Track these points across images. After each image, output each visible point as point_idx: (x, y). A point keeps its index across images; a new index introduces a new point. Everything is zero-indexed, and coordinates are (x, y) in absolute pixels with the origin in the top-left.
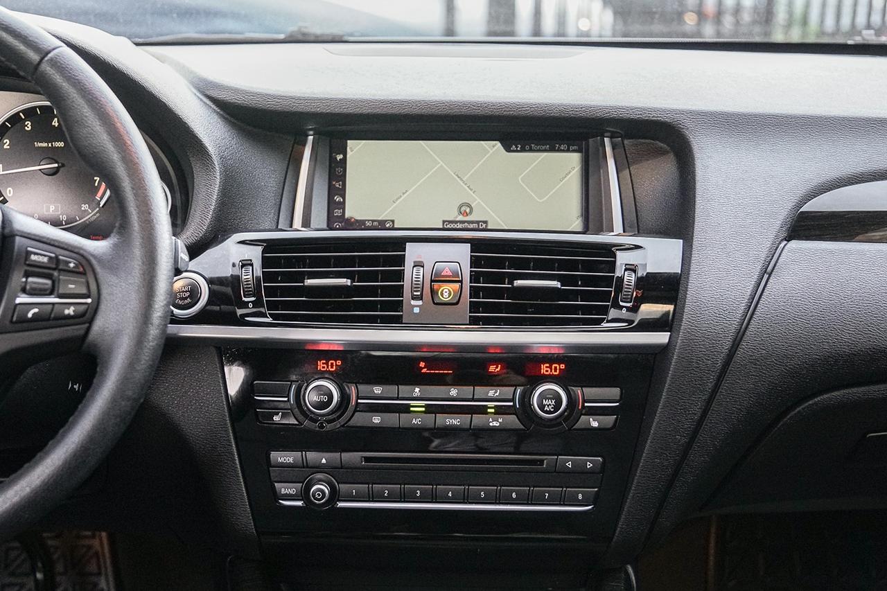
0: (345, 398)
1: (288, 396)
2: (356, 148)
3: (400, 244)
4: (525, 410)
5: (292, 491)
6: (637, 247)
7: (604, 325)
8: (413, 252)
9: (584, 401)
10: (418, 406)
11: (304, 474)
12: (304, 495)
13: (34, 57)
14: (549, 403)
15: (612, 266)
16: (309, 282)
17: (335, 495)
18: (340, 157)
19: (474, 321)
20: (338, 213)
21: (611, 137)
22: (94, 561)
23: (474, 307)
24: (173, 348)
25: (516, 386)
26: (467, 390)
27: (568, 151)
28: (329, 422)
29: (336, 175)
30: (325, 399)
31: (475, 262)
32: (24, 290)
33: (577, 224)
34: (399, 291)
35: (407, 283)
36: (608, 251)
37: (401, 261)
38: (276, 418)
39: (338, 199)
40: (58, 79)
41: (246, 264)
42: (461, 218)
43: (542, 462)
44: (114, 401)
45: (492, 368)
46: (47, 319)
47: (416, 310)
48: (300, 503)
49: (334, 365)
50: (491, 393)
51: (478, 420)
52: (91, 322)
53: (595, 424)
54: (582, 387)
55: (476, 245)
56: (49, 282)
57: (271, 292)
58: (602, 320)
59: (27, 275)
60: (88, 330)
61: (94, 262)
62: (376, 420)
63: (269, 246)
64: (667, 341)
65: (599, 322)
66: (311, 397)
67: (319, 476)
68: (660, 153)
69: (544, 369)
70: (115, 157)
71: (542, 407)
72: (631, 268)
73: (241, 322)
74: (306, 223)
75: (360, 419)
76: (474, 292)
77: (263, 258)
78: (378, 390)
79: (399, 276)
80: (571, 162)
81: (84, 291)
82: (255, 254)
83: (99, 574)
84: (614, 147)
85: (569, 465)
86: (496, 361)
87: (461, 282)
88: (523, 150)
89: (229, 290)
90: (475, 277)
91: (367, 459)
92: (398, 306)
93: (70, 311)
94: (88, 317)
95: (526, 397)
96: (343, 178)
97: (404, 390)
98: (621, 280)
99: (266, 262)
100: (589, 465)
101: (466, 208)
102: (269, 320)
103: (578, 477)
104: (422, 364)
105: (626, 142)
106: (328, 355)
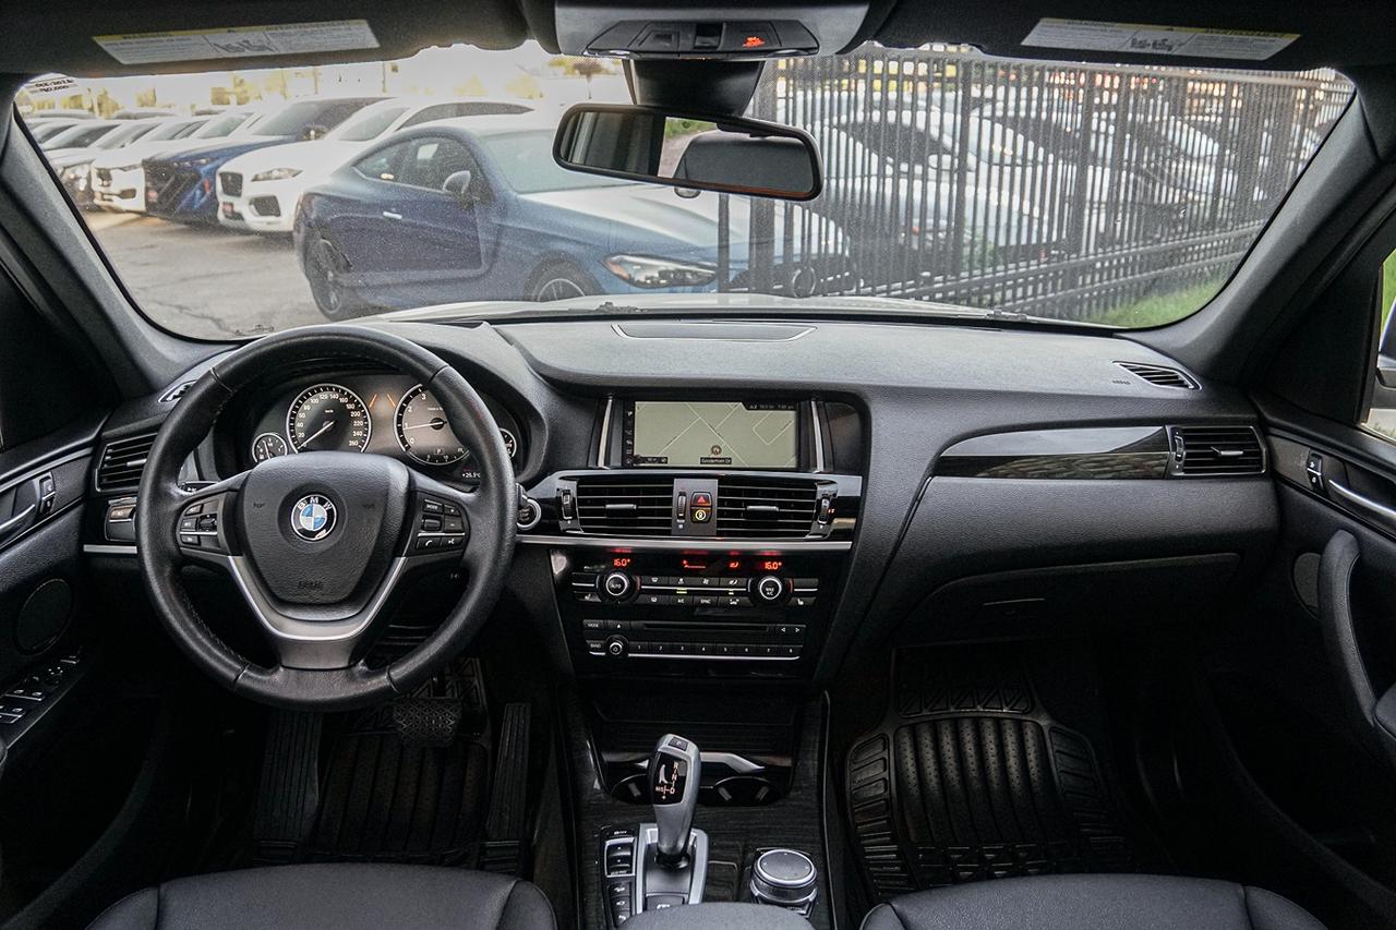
0: (633, 584)
1: (594, 583)
2: (642, 408)
3: (670, 479)
4: (754, 593)
5: (598, 646)
6: (832, 482)
7: (808, 537)
8: (678, 485)
9: (794, 588)
10: (682, 590)
11: (605, 634)
12: (605, 648)
13: (430, 374)
14: (770, 590)
15: (814, 495)
16: (608, 506)
17: (627, 649)
18: (630, 413)
19: (720, 534)
20: (629, 452)
21: (816, 401)
22: (470, 666)
23: (720, 524)
24: (520, 550)
25: (748, 577)
26: (715, 580)
27: (787, 409)
28: (623, 600)
29: (627, 426)
30: (619, 586)
31: (721, 492)
32: (423, 528)
33: (792, 463)
34: (669, 512)
35: (674, 508)
36: (812, 484)
37: (670, 491)
38: (587, 598)
39: (629, 442)
40: (444, 388)
41: (567, 493)
42: (713, 456)
43: (765, 628)
44: (480, 601)
45: (732, 565)
46: (438, 546)
47: (681, 526)
48: (603, 654)
49: (625, 562)
50: (731, 582)
51: (721, 599)
52: (465, 548)
53: (801, 603)
54: (793, 578)
55: (722, 480)
56: (438, 522)
57: (582, 512)
58: (806, 533)
59: (425, 517)
60: (464, 552)
61: (467, 509)
62: (654, 600)
63: (581, 480)
64: (849, 547)
65: (804, 534)
66: (609, 583)
67: (616, 636)
68: (849, 413)
69: (768, 566)
70: (480, 440)
71: (765, 593)
72: (825, 497)
73: (564, 534)
74: (607, 462)
75: (642, 599)
76: (721, 514)
77: (578, 488)
78: (655, 580)
79: (669, 501)
80: (788, 418)
81: (460, 528)
82: (572, 486)
83: (474, 675)
84: (818, 407)
85: (784, 630)
86: (734, 559)
87: (711, 507)
88: (758, 409)
89: (553, 508)
90: (721, 503)
91: (648, 625)
92: (668, 523)
93: (451, 542)
94: (463, 544)
95: (755, 586)
96: (632, 428)
97: (672, 580)
98: (820, 502)
99: (580, 491)
100: (797, 630)
101: (716, 449)
102: (582, 532)
103: (790, 638)
104: (685, 562)
105: (827, 404)
106: (622, 556)
